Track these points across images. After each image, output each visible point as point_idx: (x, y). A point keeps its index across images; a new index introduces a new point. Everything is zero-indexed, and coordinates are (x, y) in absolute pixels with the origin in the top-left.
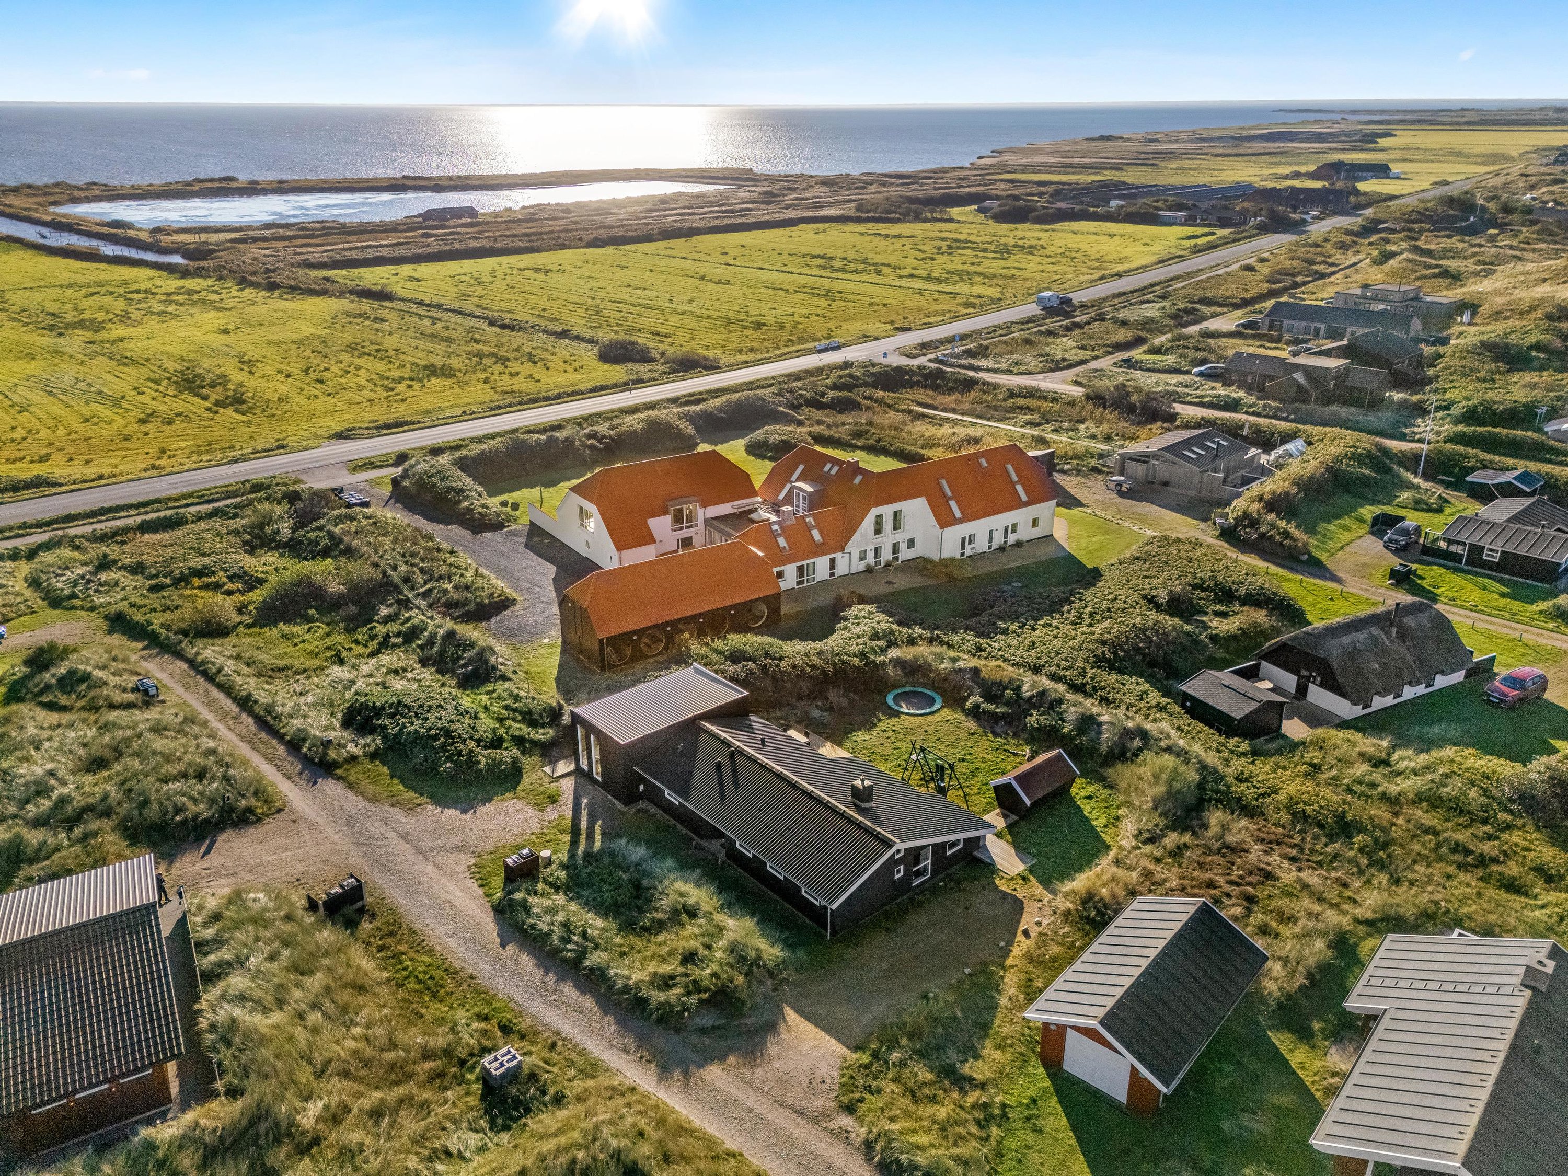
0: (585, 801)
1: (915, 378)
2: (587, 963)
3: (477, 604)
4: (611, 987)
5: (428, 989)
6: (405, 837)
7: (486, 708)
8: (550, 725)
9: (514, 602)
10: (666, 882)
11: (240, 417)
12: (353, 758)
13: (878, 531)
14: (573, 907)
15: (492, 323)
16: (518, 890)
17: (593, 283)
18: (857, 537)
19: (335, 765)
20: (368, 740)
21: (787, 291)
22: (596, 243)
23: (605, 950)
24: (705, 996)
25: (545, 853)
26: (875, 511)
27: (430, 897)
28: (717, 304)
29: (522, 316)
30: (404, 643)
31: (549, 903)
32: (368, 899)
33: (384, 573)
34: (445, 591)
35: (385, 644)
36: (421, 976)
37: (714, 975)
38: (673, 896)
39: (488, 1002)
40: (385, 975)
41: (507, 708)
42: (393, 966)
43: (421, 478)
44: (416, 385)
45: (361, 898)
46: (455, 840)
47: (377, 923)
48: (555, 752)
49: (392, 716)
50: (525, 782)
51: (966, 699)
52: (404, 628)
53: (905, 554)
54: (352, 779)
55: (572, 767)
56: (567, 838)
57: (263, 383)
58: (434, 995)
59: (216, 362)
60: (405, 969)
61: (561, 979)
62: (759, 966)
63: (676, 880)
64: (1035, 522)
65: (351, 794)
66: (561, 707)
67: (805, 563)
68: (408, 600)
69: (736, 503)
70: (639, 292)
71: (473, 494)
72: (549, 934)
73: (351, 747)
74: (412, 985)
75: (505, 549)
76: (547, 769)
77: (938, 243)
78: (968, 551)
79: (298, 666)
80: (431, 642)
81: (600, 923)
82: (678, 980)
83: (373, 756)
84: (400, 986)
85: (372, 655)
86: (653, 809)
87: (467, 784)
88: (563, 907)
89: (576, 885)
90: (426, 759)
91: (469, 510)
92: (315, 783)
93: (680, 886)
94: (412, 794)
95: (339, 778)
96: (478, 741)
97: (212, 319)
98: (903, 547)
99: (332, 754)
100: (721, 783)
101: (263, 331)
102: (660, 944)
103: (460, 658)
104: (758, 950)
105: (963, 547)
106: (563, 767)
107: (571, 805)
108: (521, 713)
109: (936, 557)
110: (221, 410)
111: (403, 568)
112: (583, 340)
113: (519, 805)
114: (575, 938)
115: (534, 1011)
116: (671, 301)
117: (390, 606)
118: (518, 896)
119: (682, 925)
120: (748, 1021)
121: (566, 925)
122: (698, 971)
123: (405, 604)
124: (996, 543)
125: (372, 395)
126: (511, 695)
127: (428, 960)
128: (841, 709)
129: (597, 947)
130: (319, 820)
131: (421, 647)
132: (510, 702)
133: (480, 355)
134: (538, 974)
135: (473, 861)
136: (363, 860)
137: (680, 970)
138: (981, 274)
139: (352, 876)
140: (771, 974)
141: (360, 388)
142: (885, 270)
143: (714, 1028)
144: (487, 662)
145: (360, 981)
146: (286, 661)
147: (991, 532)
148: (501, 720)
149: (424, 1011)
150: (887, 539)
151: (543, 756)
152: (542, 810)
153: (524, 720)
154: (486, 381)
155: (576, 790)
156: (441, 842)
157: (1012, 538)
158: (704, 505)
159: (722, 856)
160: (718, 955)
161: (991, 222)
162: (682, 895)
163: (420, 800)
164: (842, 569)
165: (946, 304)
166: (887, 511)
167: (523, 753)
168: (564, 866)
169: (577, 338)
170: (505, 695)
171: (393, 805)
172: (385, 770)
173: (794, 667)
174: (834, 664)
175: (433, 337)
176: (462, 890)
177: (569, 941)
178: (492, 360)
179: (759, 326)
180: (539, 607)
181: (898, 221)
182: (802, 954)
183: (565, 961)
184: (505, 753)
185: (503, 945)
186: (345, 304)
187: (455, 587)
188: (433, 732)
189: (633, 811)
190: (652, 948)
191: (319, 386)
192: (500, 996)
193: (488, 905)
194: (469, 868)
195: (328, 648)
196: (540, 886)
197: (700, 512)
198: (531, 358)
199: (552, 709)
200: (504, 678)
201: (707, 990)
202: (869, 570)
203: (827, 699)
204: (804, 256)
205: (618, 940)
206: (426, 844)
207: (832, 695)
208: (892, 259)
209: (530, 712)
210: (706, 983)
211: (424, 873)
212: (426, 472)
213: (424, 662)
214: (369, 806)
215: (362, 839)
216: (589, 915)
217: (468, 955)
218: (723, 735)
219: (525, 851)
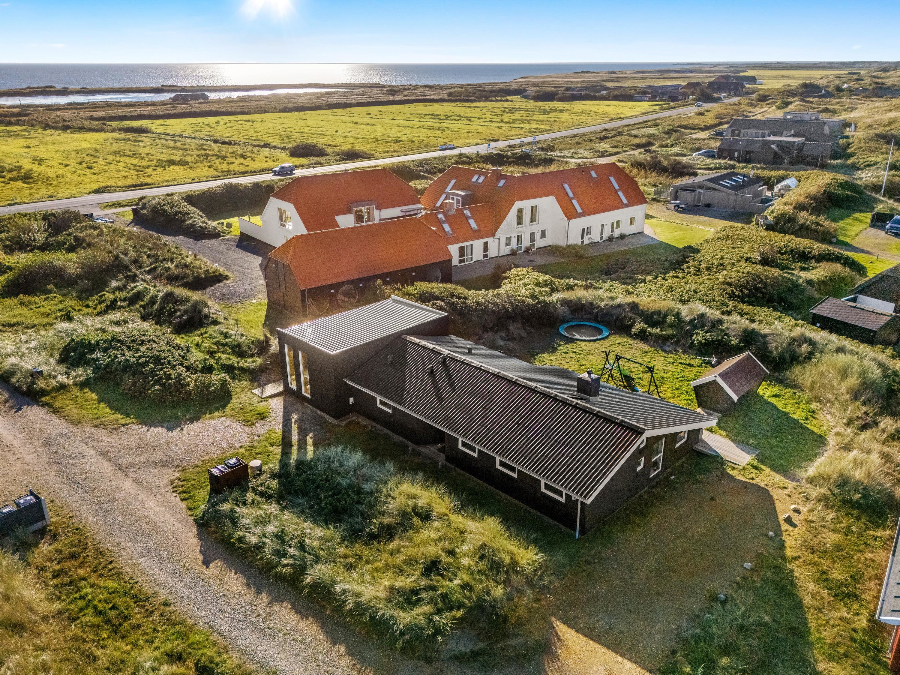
0: (295, 416)
1: (511, 160)
2: (308, 579)
3: (195, 277)
4: (339, 608)
5: (108, 622)
6: (105, 455)
7: (197, 345)
8: (259, 354)
9: (226, 278)
10: (391, 484)
11: (26, 185)
12: (63, 387)
13: (520, 222)
14: (288, 516)
15: (216, 142)
16: (225, 500)
17: (283, 126)
18: (504, 225)
19: (43, 392)
20: (80, 371)
21: (412, 127)
22: (286, 110)
23: (327, 561)
24: (459, 614)
25: (255, 463)
26: (518, 205)
27: (125, 513)
28: (368, 133)
29: (236, 139)
30: (128, 306)
31: (259, 512)
32: (51, 518)
33: (116, 258)
34: (169, 268)
35: (112, 306)
36: (100, 606)
37: (465, 586)
38: (402, 499)
39: (183, 636)
40: (57, 606)
41: (215, 344)
42: (69, 594)
43: (155, 207)
44: (159, 169)
45: (42, 517)
46: (158, 456)
47: (58, 545)
48: (263, 378)
49: (105, 350)
50: (234, 402)
51: (632, 326)
52: (129, 295)
53: (539, 243)
54: (58, 404)
55: (281, 388)
56: (278, 450)
57: (48, 169)
58: (115, 630)
59: (16, 160)
60: (83, 598)
61: (276, 599)
62: (517, 573)
63: (400, 482)
64: (632, 221)
65: (55, 419)
66: (267, 340)
67: (465, 244)
68: (135, 275)
69: (404, 208)
70: (315, 129)
71: (196, 216)
72: (258, 547)
73: (62, 379)
74: (89, 618)
75: (221, 248)
76: (257, 391)
77: (503, 109)
78: (586, 241)
79: (28, 321)
80: (152, 301)
81: (319, 532)
82: (423, 595)
83: (83, 385)
84: (73, 619)
85: (99, 314)
86: (363, 421)
87: (175, 405)
88: (276, 517)
89: (289, 493)
90: (134, 384)
91: (192, 225)
92: (19, 409)
93: (406, 487)
94: (118, 416)
95: (44, 405)
96: (188, 368)
97: (21, 142)
98: (538, 236)
99: (41, 384)
100: (436, 386)
101: (53, 147)
102: (392, 553)
103: (176, 311)
104: (511, 554)
105: (583, 237)
106: (271, 389)
107: (281, 420)
108: (229, 346)
109: (563, 244)
110: (13, 183)
111: (132, 254)
112: (279, 148)
113: (228, 422)
114: (292, 551)
115: (243, 644)
116: (337, 132)
117: (121, 280)
118: (225, 507)
119: (417, 531)
120: (513, 642)
121: (280, 536)
122: (445, 583)
123: (134, 278)
124: (606, 236)
125: (126, 174)
126: (221, 333)
127: (112, 584)
128: (522, 338)
129: (317, 559)
130: (16, 443)
131: (143, 307)
132: (221, 339)
133: (207, 156)
134: (248, 596)
135: (177, 475)
136: (54, 479)
137: (423, 582)
138: (534, 120)
139: (32, 493)
140: (530, 582)
141: (118, 171)
142: (472, 119)
143: (474, 655)
144: (200, 312)
145: (19, 617)
146: (19, 319)
147: (602, 226)
148: (211, 353)
149: (99, 652)
150: (527, 229)
151: (253, 380)
152: (252, 425)
153: (233, 352)
154: (209, 167)
155: (285, 407)
156: (143, 459)
157: (617, 233)
158: (379, 208)
159: (441, 459)
160: (466, 561)
161: (532, 101)
162: (409, 496)
163: (127, 420)
164: (493, 252)
165: (518, 131)
166: (526, 205)
167: (233, 378)
168: (273, 476)
169: (275, 147)
170: (215, 334)
171: (96, 426)
172: (94, 396)
173: (478, 304)
174: (511, 303)
175: (174, 148)
176: (163, 505)
177: (284, 555)
178: (214, 158)
179: (397, 141)
180: (247, 281)
181: (475, 101)
182: (559, 557)
183: (280, 577)
184: (214, 377)
185: (206, 563)
186: (116, 135)
187: (177, 266)
188: (143, 360)
189: (343, 423)
190: (385, 557)
191: (88, 170)
192: (200, 626)
193: (191, 519)
194: (172, 482)
195: (60, 310)
196: (250, 496)
197: (376, 213)
198: (243, 156)
199: (259, 342)
200: (215, 322)
201: (459, 606)
202: (513, 253)
203: (508, 330)
204: (420, 114)
205: (342, 550)
206: (126, 461)
207: (512, 327)
208: (477, 115)
209: (239, 345)
210: (457, 597)
211: (120, 489)
212: (159, 204)
213: (144, 318)
214: (71, 428)
215: (58, 459)
216: (306, 525)
217: (165, 577)
218: (431, 346)
219: (233, 461)
